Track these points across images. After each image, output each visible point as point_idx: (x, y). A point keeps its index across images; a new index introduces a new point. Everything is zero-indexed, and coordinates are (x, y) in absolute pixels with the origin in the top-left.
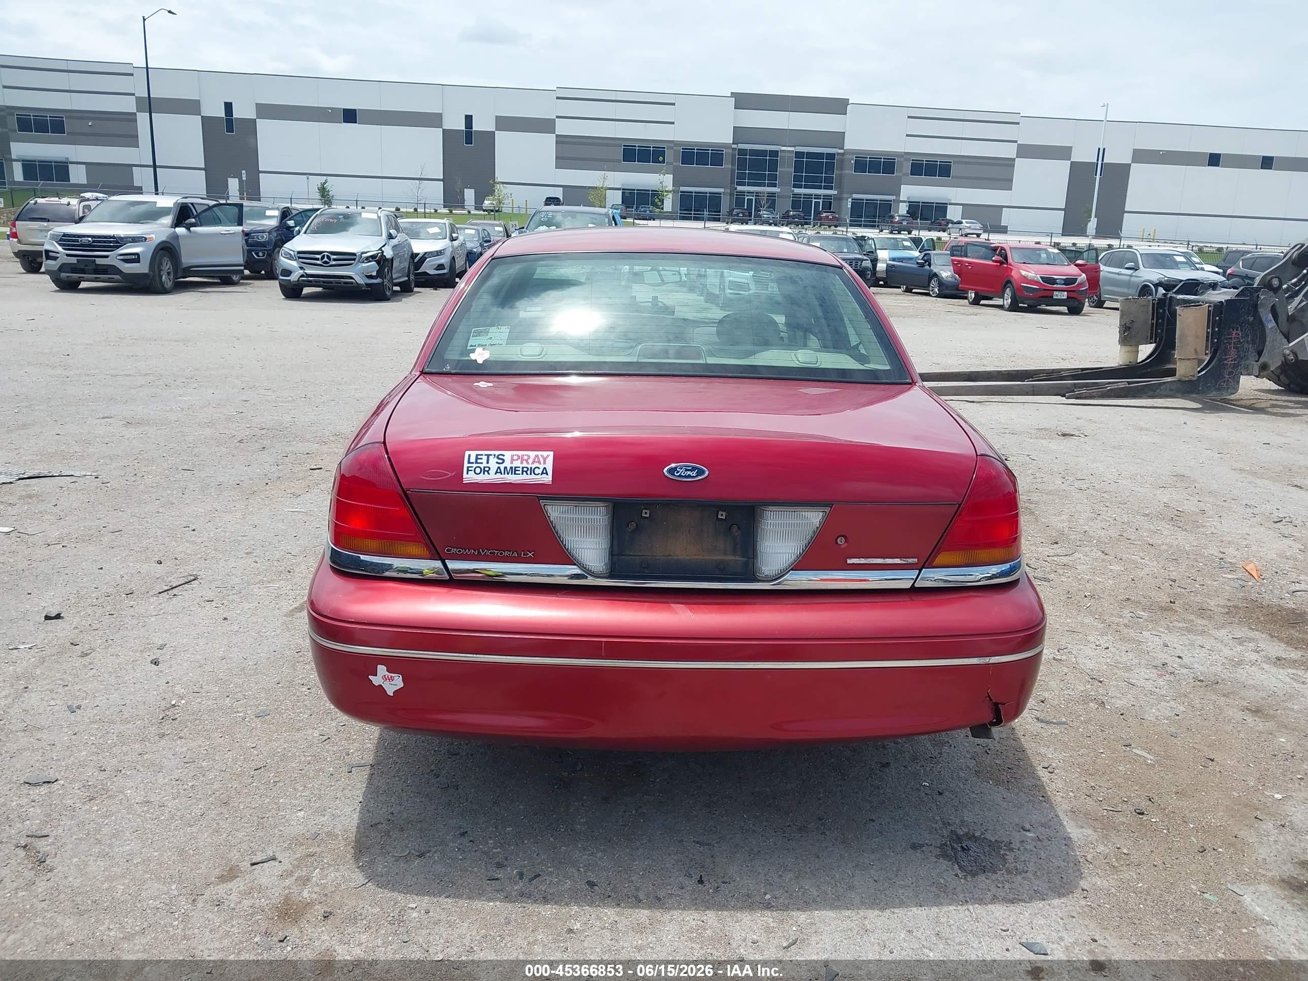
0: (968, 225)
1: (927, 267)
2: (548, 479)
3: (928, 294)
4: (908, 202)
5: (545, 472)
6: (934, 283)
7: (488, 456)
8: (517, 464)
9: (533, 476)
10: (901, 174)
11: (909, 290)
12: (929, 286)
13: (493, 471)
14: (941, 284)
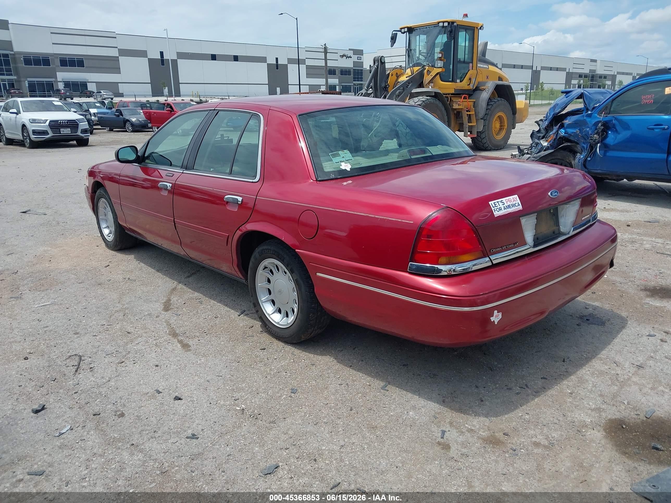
0: (105, 93)
1: (121, 117)
2: (520, 207)
3: (126, 131)
4: (63, 82)
5: (519, 205)
6: (128, 125)
7: (498, 202)
8: (509, 203)
9: (516, 207)
10: (54, 66)
11: (111, 130)
12: (125, 126)
13: (503, 209)
14: (132, 124)
